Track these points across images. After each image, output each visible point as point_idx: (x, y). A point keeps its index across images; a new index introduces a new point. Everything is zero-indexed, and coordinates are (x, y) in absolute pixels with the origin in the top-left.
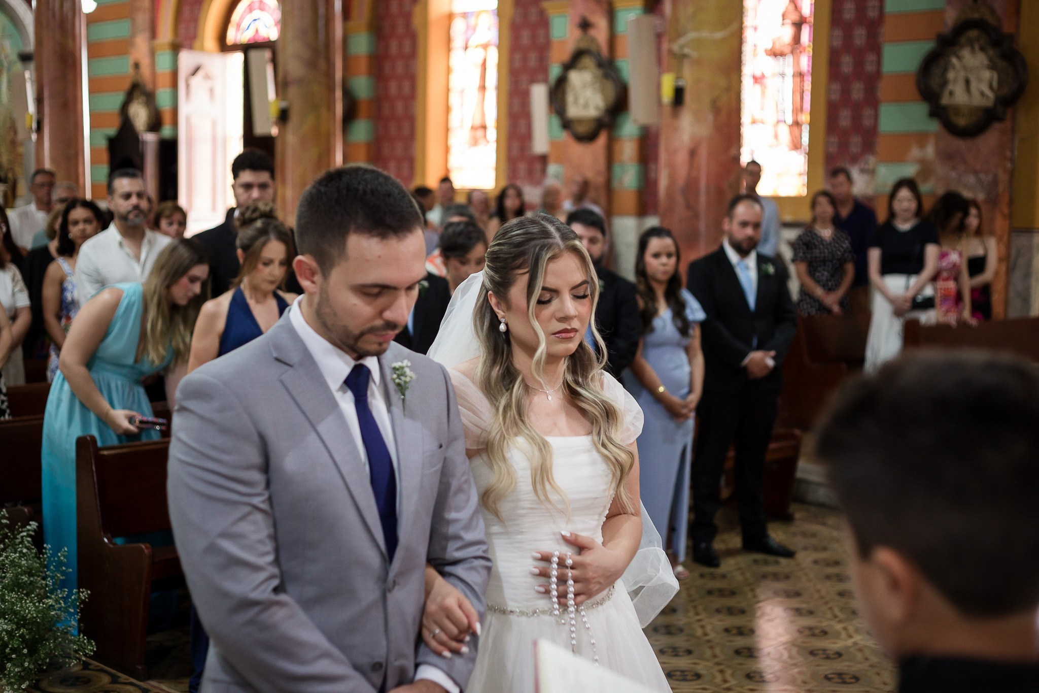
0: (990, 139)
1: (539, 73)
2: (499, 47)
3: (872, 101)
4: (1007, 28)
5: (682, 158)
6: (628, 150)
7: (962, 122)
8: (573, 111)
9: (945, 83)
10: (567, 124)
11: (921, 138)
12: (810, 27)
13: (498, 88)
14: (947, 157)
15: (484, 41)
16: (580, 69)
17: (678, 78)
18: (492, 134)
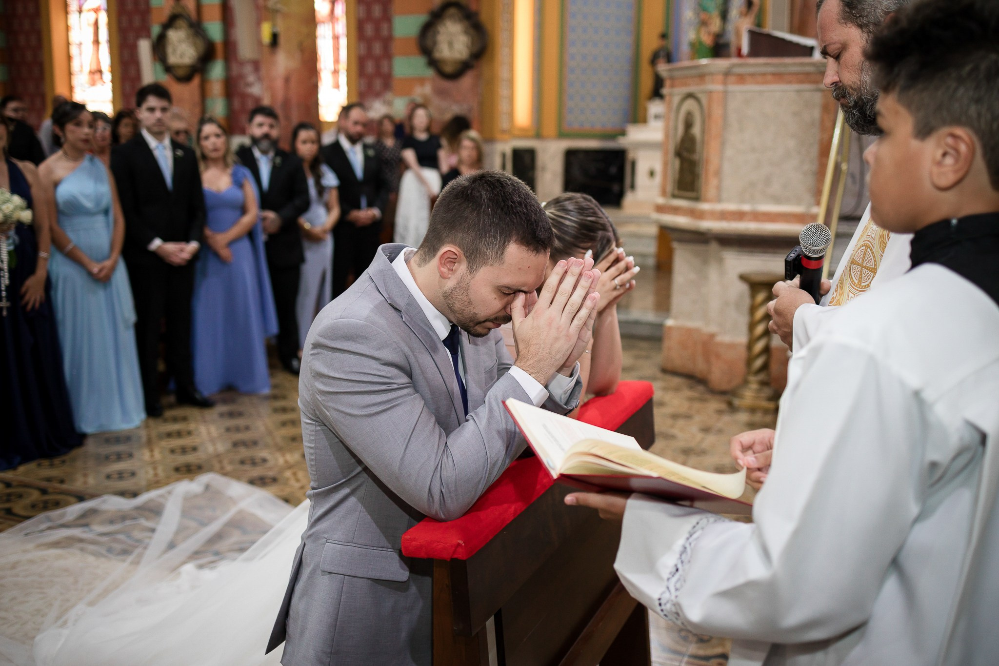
0: (467, 81)
1: (144, 31)
2: (108, 11)
3: (388, 55)
4: (473, 7)
5: (279, 84)
6: (216, 88)
7: (449, 69)
8: (172, 59)
9: (435, 43)
10: (168, 69)
11: (421, 81)
12: (343, 4)
13: (110, 42)
14: (440, 93)
15: (95, 6)
16: (176, 28)
17: (274, 25)
18: (107, 76)
